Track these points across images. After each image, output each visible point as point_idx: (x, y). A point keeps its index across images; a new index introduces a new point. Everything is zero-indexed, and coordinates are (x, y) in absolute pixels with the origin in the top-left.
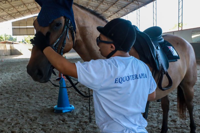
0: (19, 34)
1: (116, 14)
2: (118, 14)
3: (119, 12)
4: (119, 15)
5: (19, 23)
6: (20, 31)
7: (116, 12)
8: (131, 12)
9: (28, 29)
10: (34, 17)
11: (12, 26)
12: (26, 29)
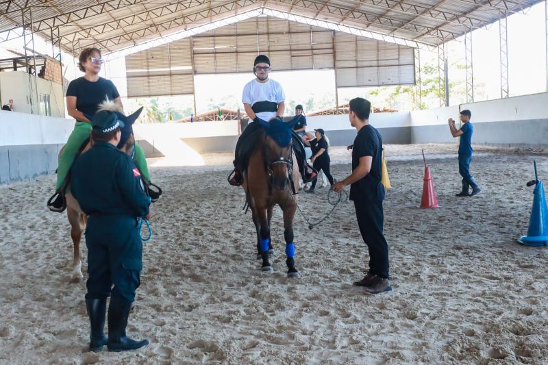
0: (147, 93)
1: (462, 19)
2: (468, 20)
3: (475, 13)
4: (473, 21)
5: (148, 59)
6: (149, 82)
7: (465, 13)
8: (518, 10)
9: (173, 77)
10: (193, 37)
11: (127, 68)
12: (169, 77)
